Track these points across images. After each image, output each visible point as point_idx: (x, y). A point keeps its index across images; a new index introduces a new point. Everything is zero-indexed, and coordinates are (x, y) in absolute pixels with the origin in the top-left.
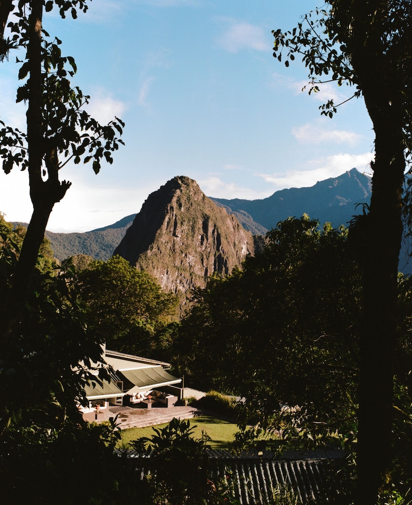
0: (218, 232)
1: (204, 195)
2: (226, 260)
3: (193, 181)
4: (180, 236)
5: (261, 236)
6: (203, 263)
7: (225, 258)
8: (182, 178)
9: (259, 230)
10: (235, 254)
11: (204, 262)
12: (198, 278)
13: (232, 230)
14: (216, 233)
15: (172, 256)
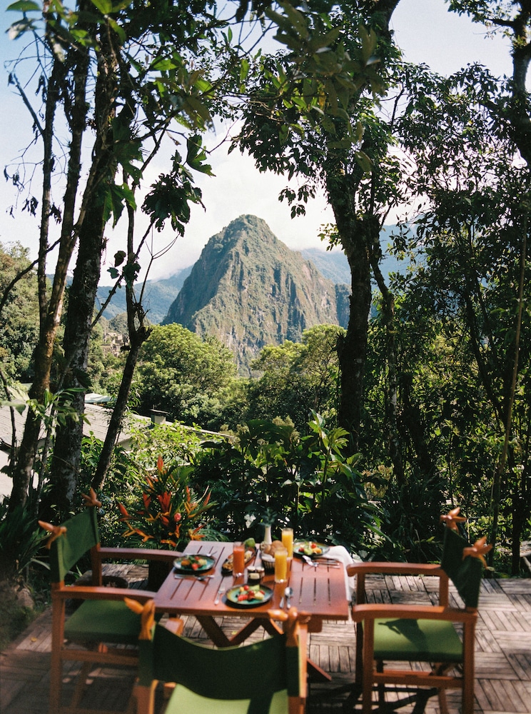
0: (292, 281)
1: (275, 238)
2: (303, 315)
3: (262, 220)
4: (247, 287)
5: (344, 285)
6: (275, 319)
7: (301, 312)
8: (248, 217)
9: (342, 278)
10: (313, 308)
11: (277, 317)
12: (270, 337)
13: (310, 278)
14: (290, 282)
15: (238, 310)
